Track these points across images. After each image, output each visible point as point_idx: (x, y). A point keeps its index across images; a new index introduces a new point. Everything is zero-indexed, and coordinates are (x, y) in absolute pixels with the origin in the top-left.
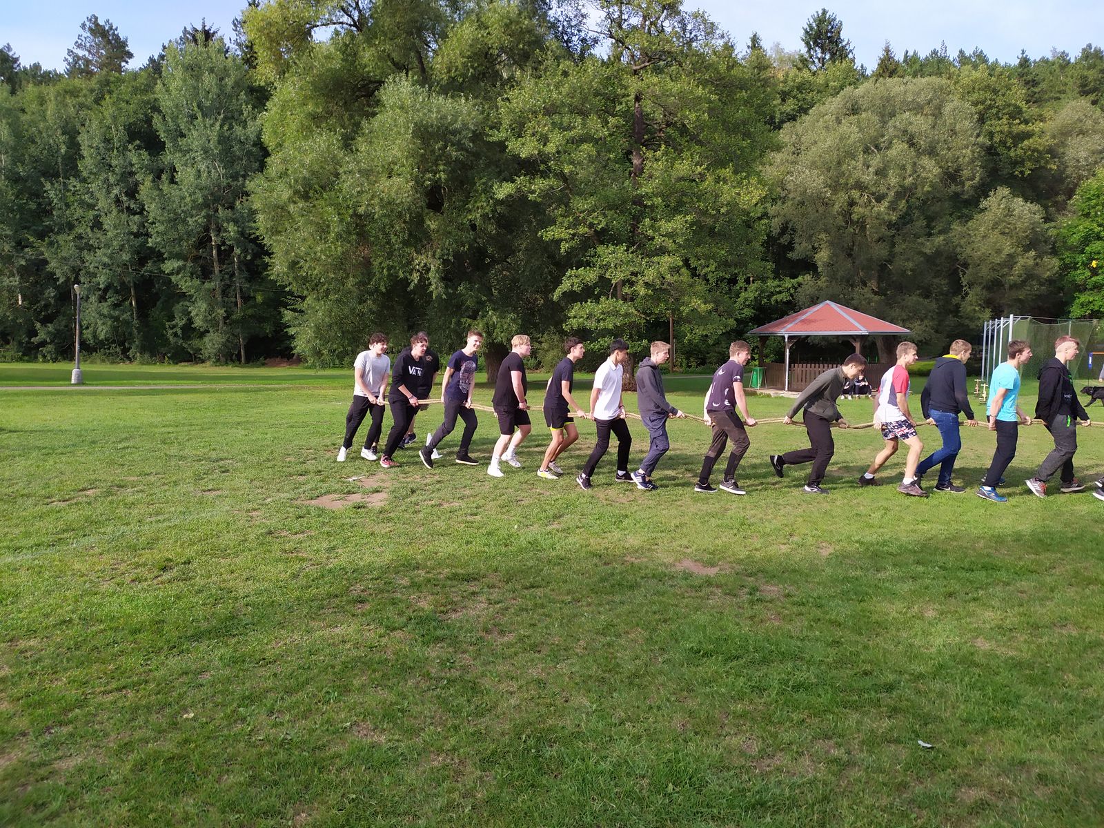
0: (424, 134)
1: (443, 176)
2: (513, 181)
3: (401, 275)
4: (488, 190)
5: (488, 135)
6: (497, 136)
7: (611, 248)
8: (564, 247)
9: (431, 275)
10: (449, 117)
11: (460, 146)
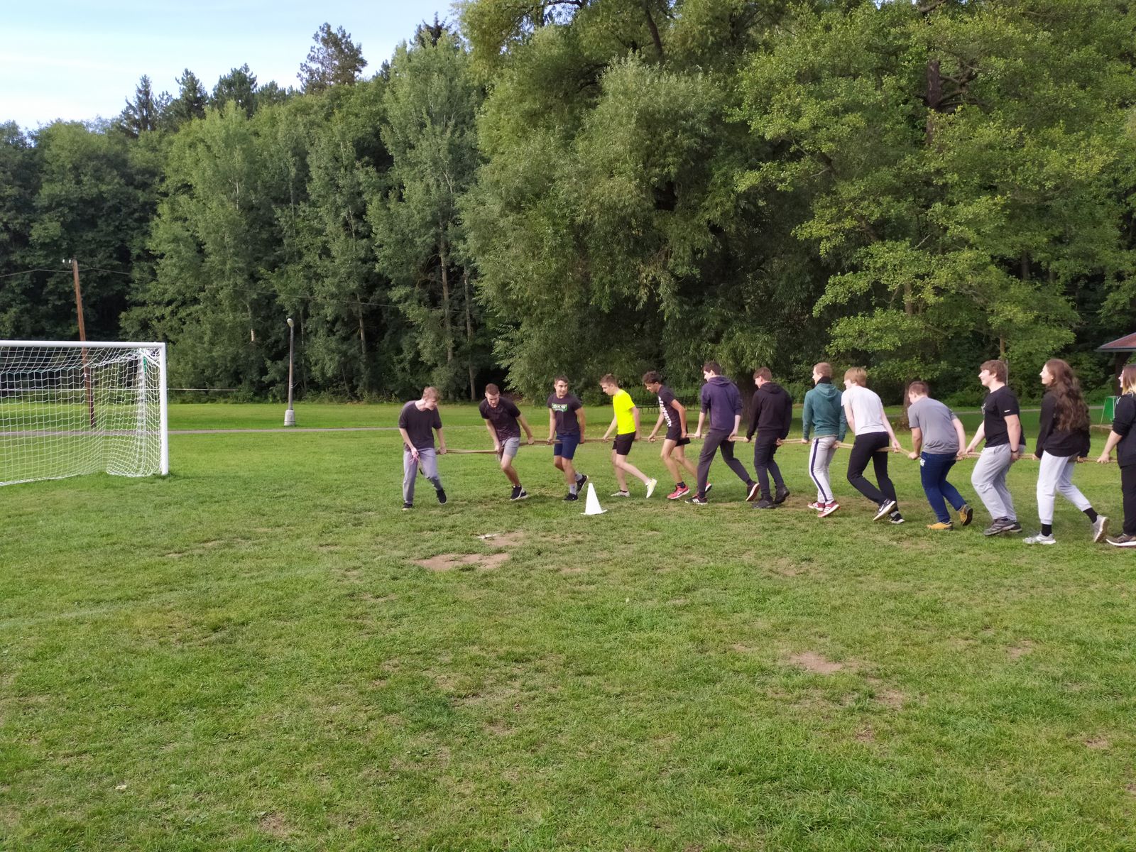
0: (649, 121)
1: (673, 170)
2: (759, 168)
3: (626, 291)
4: (728, 182)
5: (727, 115)
6: (737, 116)
7: (889, 244)
8: (824, 247)
9: (661, 290)
10: (681, 99)
11: (693, 132)
